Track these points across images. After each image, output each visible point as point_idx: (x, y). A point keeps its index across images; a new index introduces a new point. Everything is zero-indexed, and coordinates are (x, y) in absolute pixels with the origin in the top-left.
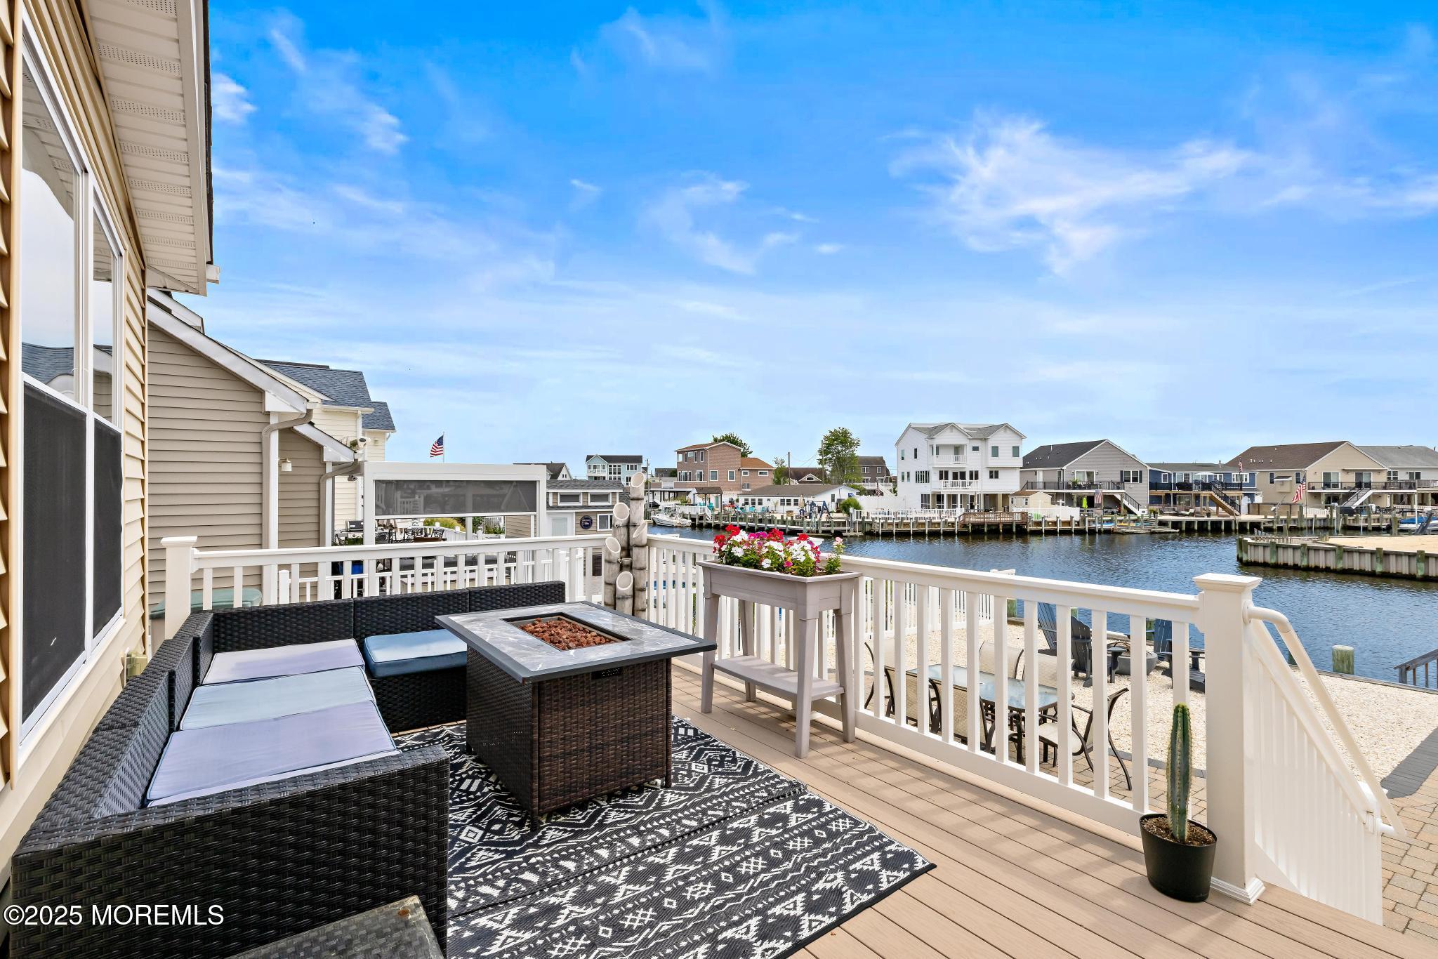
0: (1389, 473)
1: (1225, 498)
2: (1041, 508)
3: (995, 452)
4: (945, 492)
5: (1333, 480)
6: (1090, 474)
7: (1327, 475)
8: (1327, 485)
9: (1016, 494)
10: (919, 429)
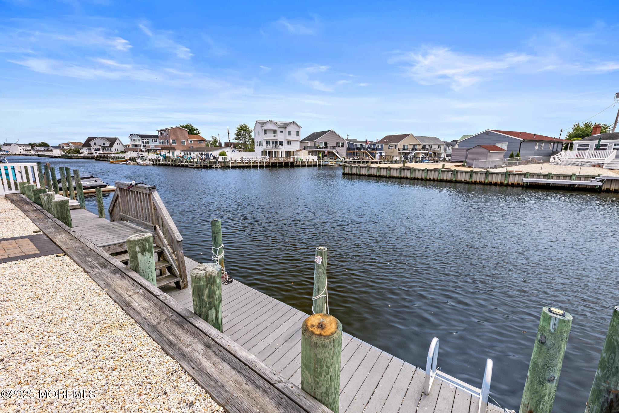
0: (423, 146)
1: (370, 153)
2: (304, 156)
3: (289, 133)
4: (268, 150)
5: (406, 147)
6: (325, 144)
7: (404, 146)
8: (404, 149)
9: (297, 151)
10: (259, 123)
